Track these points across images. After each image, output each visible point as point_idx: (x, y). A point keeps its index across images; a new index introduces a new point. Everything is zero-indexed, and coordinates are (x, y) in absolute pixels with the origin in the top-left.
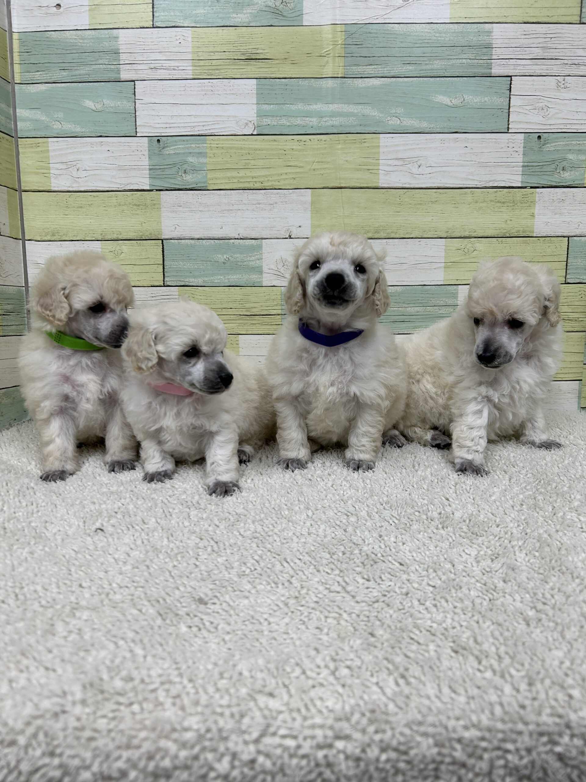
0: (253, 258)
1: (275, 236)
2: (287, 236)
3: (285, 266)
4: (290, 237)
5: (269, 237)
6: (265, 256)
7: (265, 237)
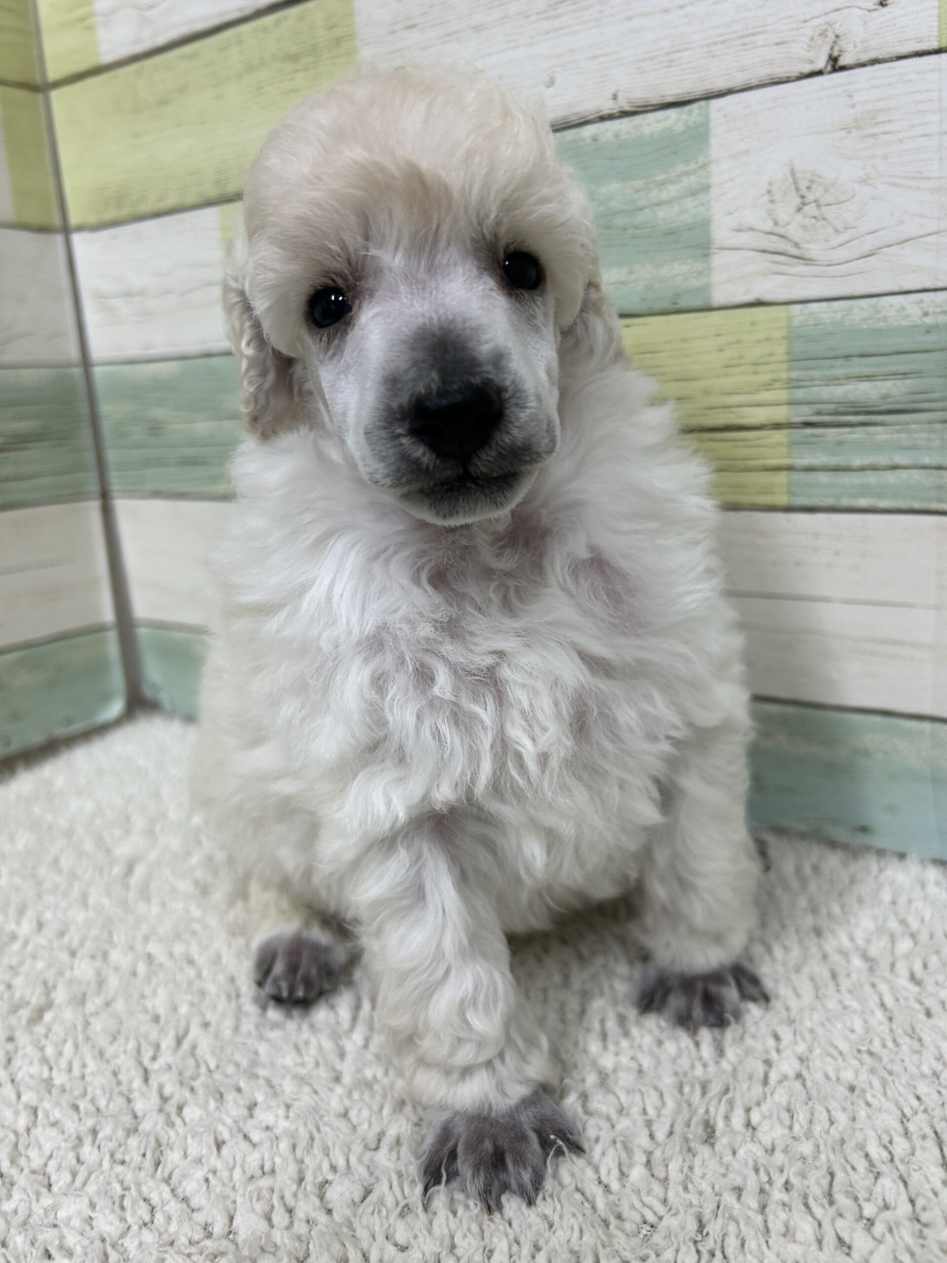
0: (672, 190)
1: (763, 73)
2: (821, 63)
3: (811, 209)
4: (835, 65)
5: (738, 80)
6: (719, 173)
7: (721, 84)
